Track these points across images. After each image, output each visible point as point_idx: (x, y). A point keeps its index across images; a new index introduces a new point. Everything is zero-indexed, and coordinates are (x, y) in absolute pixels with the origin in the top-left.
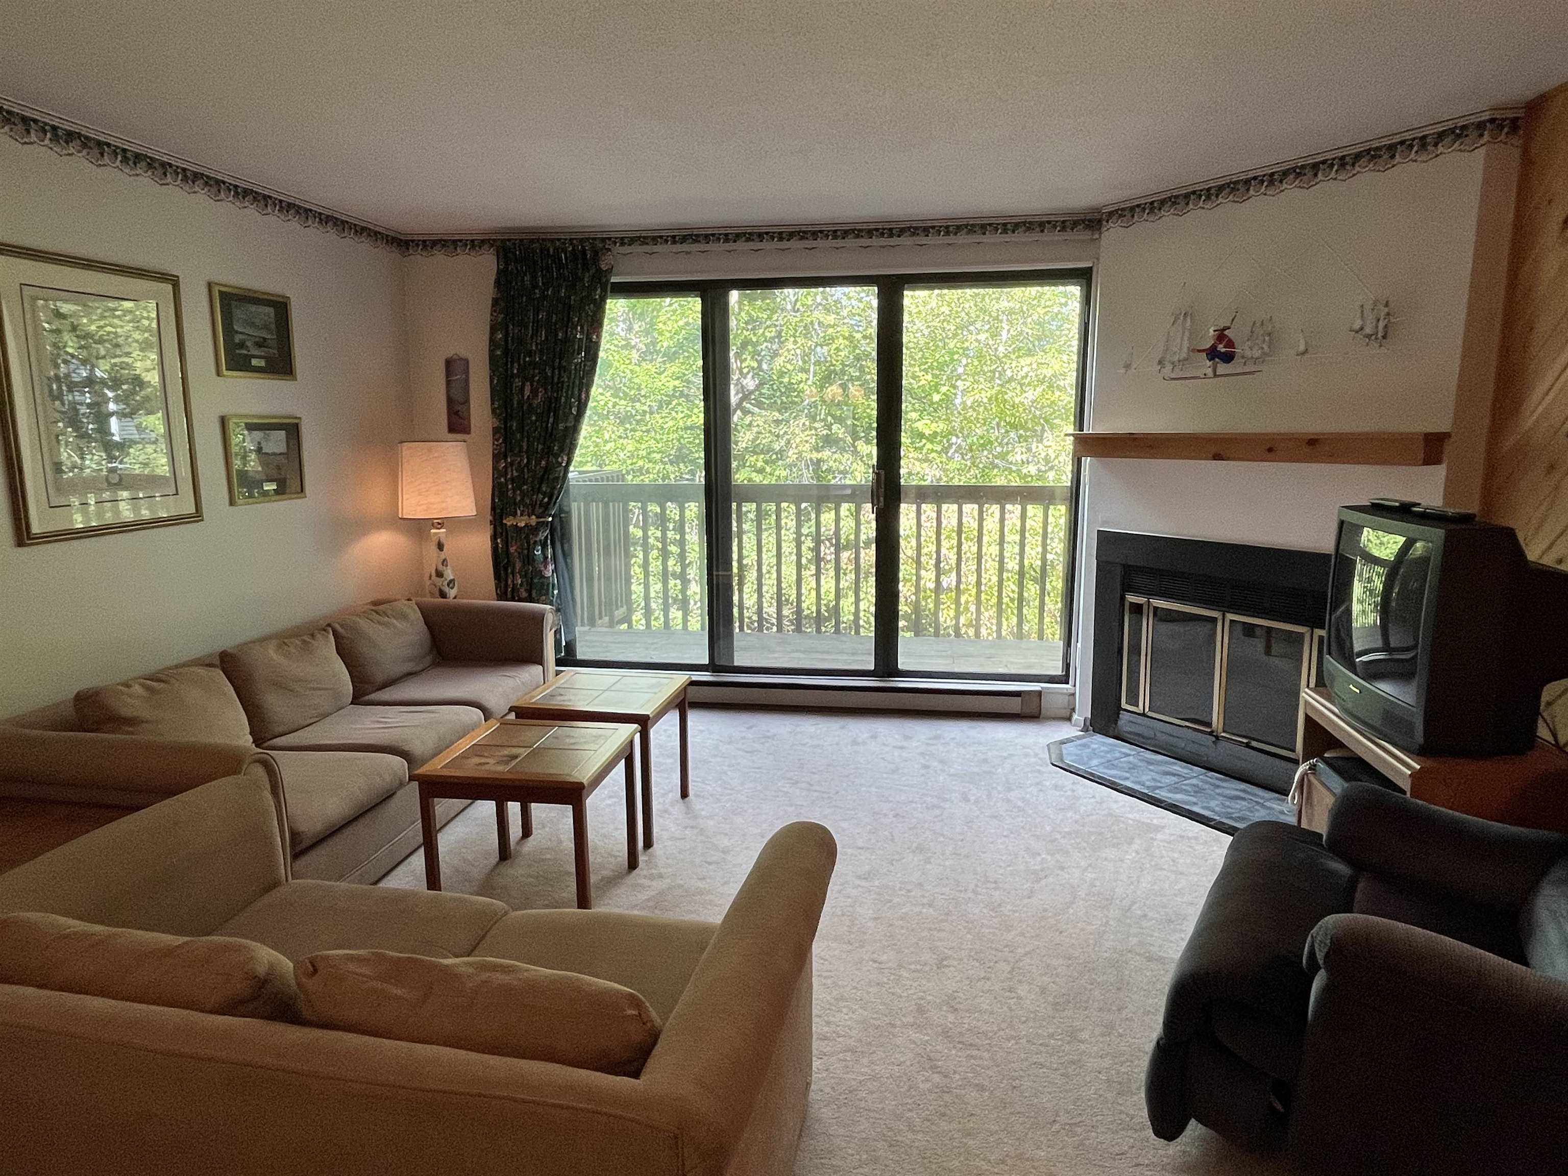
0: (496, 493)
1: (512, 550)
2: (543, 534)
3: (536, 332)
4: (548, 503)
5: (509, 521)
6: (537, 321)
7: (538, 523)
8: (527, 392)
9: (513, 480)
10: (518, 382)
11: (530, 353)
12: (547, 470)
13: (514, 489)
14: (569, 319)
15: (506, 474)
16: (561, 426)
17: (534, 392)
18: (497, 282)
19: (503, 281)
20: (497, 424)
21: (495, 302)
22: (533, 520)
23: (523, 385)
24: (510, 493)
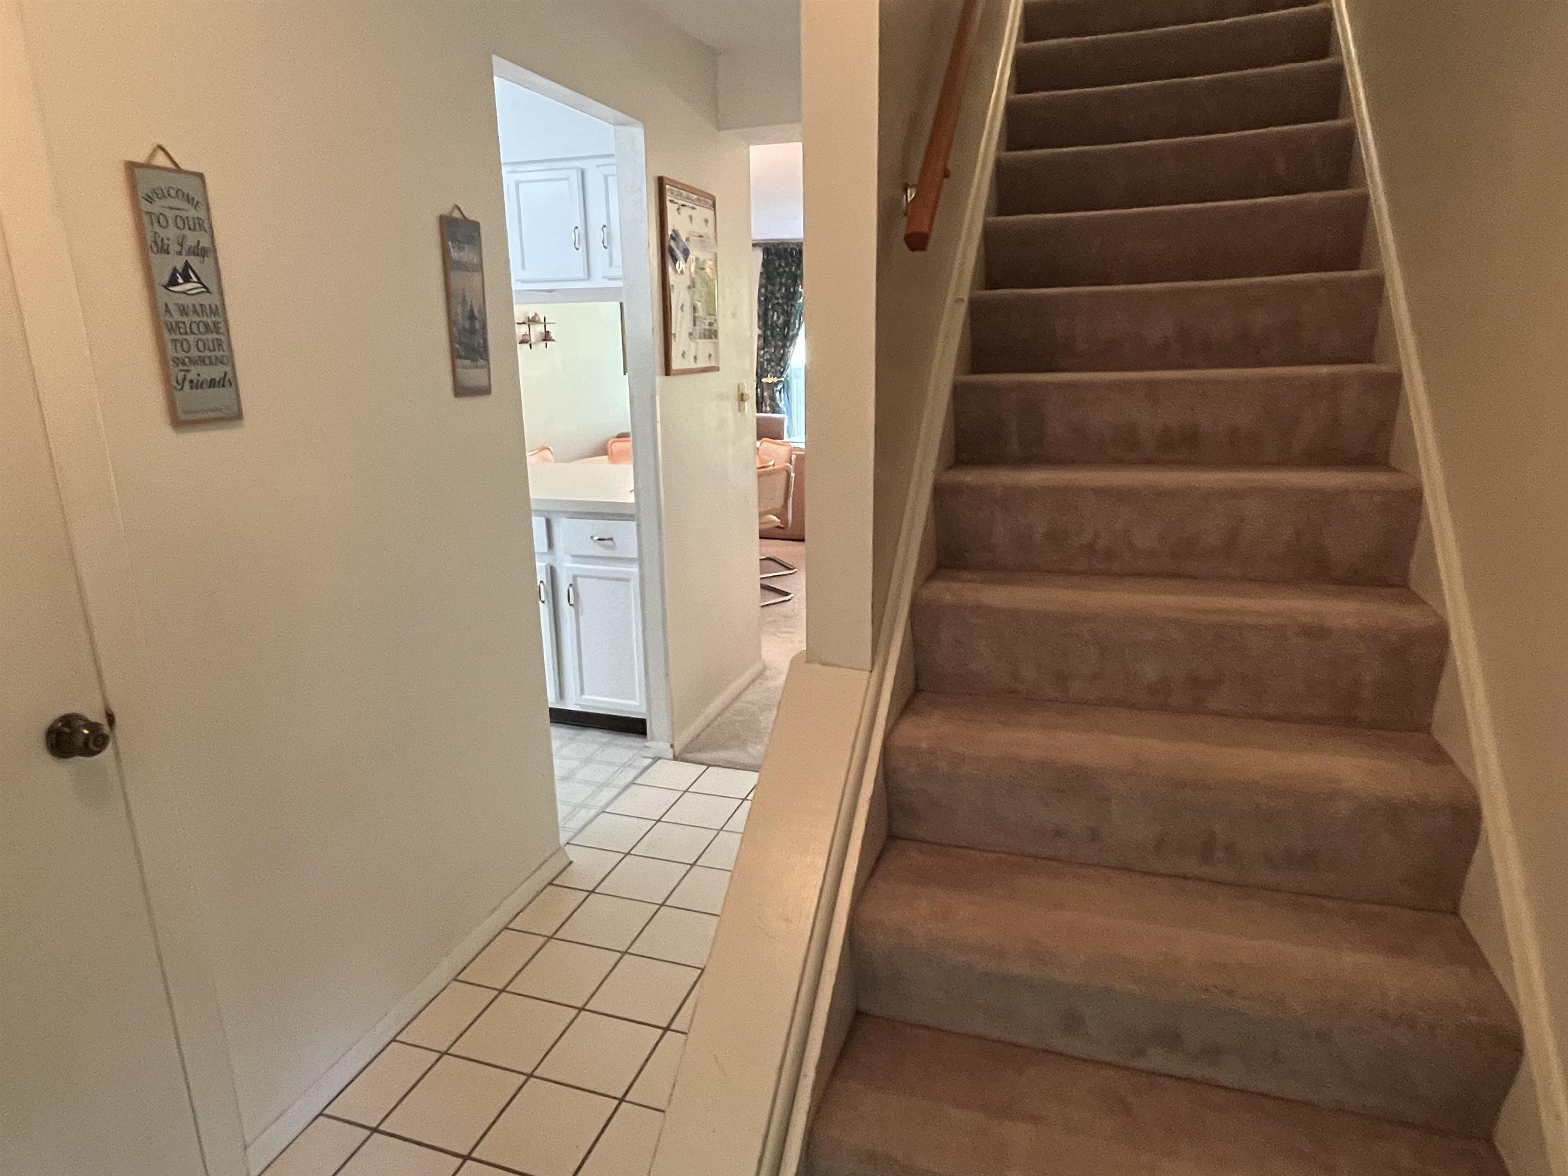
0: (759, 367)
1: (765, 394)
2: (780, 386)
3: (780, 289)
4: (783, 372)
5: (764, 380)
6: (781, 283)
7: (778, 381)
8: (775, 317)
9: (767, 360)
10: (771, 313)
11: (777, 299)
12: (783, 355)
13: (767, 365)
14: (796, 282)
15: (764, 356)
16: (791, 333)
17: (778, 317)
18: (763, 264)
19: (766, 264)
20: (760, 332)
21: (761, 273)
22: (776, 380)
23: (774, 313)
24: (765, 367)
